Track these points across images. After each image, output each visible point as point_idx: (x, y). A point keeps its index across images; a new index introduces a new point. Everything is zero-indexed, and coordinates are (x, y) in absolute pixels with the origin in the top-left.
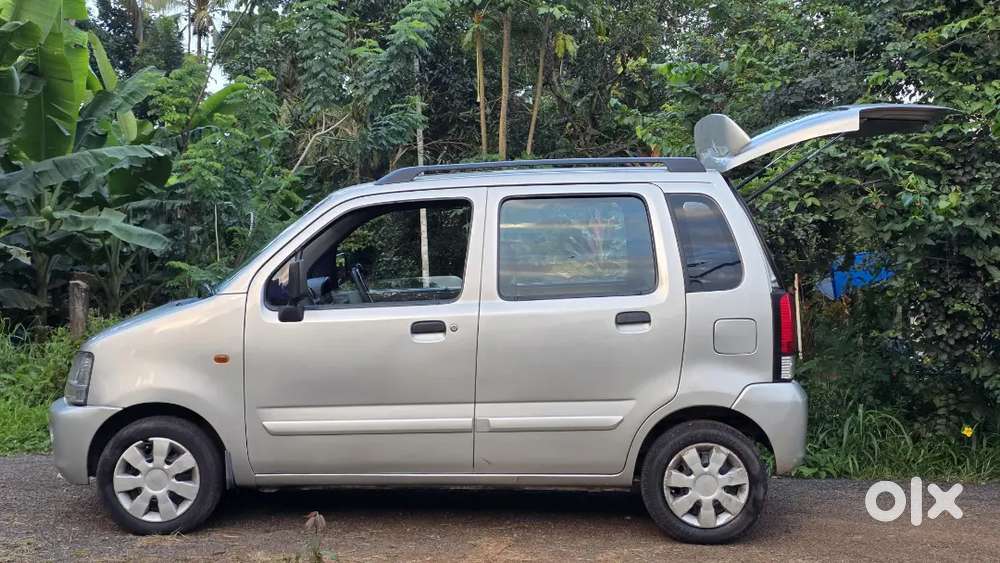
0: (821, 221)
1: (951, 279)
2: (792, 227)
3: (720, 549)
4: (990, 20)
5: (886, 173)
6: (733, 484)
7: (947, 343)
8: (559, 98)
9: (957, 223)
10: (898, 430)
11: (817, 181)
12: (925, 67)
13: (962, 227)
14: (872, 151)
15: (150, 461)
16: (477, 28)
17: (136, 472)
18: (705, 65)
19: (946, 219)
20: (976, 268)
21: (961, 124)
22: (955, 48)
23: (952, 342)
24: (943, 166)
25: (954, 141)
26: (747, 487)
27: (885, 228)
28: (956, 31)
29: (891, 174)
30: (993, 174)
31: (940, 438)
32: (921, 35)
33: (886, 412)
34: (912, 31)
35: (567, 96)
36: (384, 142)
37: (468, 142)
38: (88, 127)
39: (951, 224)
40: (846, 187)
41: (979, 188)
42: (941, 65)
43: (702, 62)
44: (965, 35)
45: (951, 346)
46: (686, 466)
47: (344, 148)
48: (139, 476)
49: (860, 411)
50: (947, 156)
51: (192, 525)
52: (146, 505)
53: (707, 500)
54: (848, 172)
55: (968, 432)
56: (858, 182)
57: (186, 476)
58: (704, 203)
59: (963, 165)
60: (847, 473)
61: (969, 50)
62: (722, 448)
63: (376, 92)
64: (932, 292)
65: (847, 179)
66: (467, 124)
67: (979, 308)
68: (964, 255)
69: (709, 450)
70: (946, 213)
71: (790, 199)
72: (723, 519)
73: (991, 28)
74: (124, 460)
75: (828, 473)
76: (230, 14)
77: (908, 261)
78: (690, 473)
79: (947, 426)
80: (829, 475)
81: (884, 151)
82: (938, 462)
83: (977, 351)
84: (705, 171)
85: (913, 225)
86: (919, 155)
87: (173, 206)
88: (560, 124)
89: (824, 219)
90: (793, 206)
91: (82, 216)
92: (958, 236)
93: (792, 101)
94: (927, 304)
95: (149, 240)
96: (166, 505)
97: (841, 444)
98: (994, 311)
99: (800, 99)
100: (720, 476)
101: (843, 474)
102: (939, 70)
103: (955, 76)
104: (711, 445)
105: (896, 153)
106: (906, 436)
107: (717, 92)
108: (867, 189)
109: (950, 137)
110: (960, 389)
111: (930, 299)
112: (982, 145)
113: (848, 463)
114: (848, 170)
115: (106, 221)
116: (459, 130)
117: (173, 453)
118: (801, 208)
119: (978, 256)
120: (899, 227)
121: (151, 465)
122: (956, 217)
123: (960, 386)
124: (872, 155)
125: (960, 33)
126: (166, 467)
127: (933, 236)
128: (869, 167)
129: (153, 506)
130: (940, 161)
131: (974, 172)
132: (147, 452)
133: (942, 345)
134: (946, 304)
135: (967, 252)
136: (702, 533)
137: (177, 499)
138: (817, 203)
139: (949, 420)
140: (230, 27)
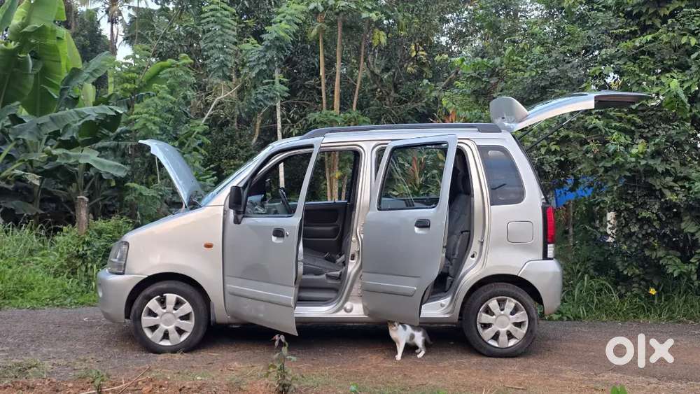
0: (560, 160)
1: (640, 197)
2: (542, 164)
3: (511, 360)
4: (665, 35)
5: (601, 131)
6: (519, 321)
7: (637, 237)
8: (372, 72)
9: (643, 162)
10: (610, 291)
11: (558, 135)
12: (625, 64)
13: (646, 165)
14: (592, 117)
15: (165, 308)
16: (321, 26)
17: (155, 315)
18: (485, 60)
19: (637, 160)
20: (656, 190)
21: (647, 101)
22: (643, 53)
23: (640, 236)
24: (635, 126)
25: (643, 111)
26: (527, 323)
27: (600, 165)
28: (644, 41)
29: (604, 131)
30: (666, 132)
31: (635, 296)
32: (623, 44)
33: (603, 280)
34: (617, 42)
35: (377, 71)
36: (262, 104)
37: (310, 101)
38: (66, 92)
39: (640, 163)
40: (576, 139)
41: (657, 140)
42: (634, 63)
43: (483, 57)
44: (649, 45)
45: (640, 239)
46: (491, 310)
47: (236, 107)
48: (158, 318)
49: (586, 278)
50: (638, 120)
51: (190, 347)
52: (162, 335)
53: (503, 330)
54: (577, 130)
55: (653, 291)
56: (584, 136)
57: (186, 317)
58: (501, 151)
59: (648, 126)
60: (579, 318)
61: (651, 54)
62: (512, 299)
63: (257, 70)
64: (628, 205)
65: (577, 134)
66: (310, 89)
67: (657, 215)
68: (648, 182)
69: (504, 301)
70: (637, 156)
71: (542, 146)
72: (512, 342)
73: (665, 40)
74: (148, 307)
75: (568, 317)
76: (134, 8)
77: (614, 185)
78: (492, 314)
79: (640, 288)
80: (569, 319)
81: (600, 117)
82: (635, 310)
83: (656, 241)
84: (501, 132)
85: (617, 163)
86: (621, 119)
87: (126, 146)
88: (372, 90)
89: (563, 159)
90: (543, 151)
91: (71, 153)
92: (645, 170)
93: (543, 84)
94: (625, 213)
95: (116, 169)
96: (174, 335)
97: (574, 300)
98: (666, 217)
99: (548, 83)
100: (511, 316)
101: (577, 318)
102: (633, 66)
103: (643, 70)
104: (505, 297)
105: (608, 118)
106: (614, 295)
107: (491, 76)
108: (589, 141)
109: (640, 108)
110: (646, 266)
111: (627, 209)
112: (659, 113)
113: (580, 311)
114: (577, 128)
115: (88, 156)
116: (304, 93)
117: (178, 303)
118: (549, 152)
119: (657, 183)
120: (609, 165)
121: (165, 311)
122: (643, 159)
123: (647, 263)
124: (592, 120)
125: (647, 43)
126: (174, 312)
127: (629, 170)
128: (590, 127)
129: (166, 336)
130: (634, 124)
131: (655, 130)
132: (162, 302)
133: (634, 238)
134: (637, 212)
135: (650, 180)
136: (500, 351)
137: (180, 331)
138: (558, 149)
139: (640, 284)
140: (135, 18)
